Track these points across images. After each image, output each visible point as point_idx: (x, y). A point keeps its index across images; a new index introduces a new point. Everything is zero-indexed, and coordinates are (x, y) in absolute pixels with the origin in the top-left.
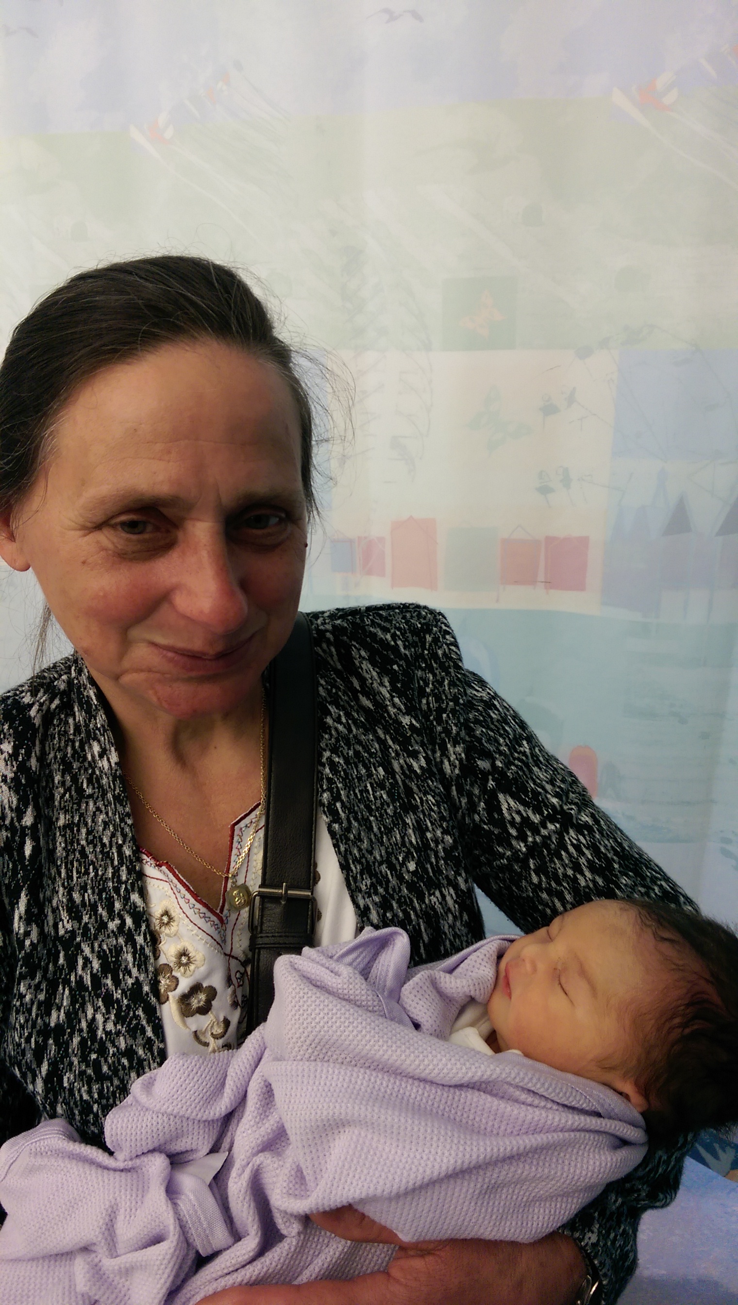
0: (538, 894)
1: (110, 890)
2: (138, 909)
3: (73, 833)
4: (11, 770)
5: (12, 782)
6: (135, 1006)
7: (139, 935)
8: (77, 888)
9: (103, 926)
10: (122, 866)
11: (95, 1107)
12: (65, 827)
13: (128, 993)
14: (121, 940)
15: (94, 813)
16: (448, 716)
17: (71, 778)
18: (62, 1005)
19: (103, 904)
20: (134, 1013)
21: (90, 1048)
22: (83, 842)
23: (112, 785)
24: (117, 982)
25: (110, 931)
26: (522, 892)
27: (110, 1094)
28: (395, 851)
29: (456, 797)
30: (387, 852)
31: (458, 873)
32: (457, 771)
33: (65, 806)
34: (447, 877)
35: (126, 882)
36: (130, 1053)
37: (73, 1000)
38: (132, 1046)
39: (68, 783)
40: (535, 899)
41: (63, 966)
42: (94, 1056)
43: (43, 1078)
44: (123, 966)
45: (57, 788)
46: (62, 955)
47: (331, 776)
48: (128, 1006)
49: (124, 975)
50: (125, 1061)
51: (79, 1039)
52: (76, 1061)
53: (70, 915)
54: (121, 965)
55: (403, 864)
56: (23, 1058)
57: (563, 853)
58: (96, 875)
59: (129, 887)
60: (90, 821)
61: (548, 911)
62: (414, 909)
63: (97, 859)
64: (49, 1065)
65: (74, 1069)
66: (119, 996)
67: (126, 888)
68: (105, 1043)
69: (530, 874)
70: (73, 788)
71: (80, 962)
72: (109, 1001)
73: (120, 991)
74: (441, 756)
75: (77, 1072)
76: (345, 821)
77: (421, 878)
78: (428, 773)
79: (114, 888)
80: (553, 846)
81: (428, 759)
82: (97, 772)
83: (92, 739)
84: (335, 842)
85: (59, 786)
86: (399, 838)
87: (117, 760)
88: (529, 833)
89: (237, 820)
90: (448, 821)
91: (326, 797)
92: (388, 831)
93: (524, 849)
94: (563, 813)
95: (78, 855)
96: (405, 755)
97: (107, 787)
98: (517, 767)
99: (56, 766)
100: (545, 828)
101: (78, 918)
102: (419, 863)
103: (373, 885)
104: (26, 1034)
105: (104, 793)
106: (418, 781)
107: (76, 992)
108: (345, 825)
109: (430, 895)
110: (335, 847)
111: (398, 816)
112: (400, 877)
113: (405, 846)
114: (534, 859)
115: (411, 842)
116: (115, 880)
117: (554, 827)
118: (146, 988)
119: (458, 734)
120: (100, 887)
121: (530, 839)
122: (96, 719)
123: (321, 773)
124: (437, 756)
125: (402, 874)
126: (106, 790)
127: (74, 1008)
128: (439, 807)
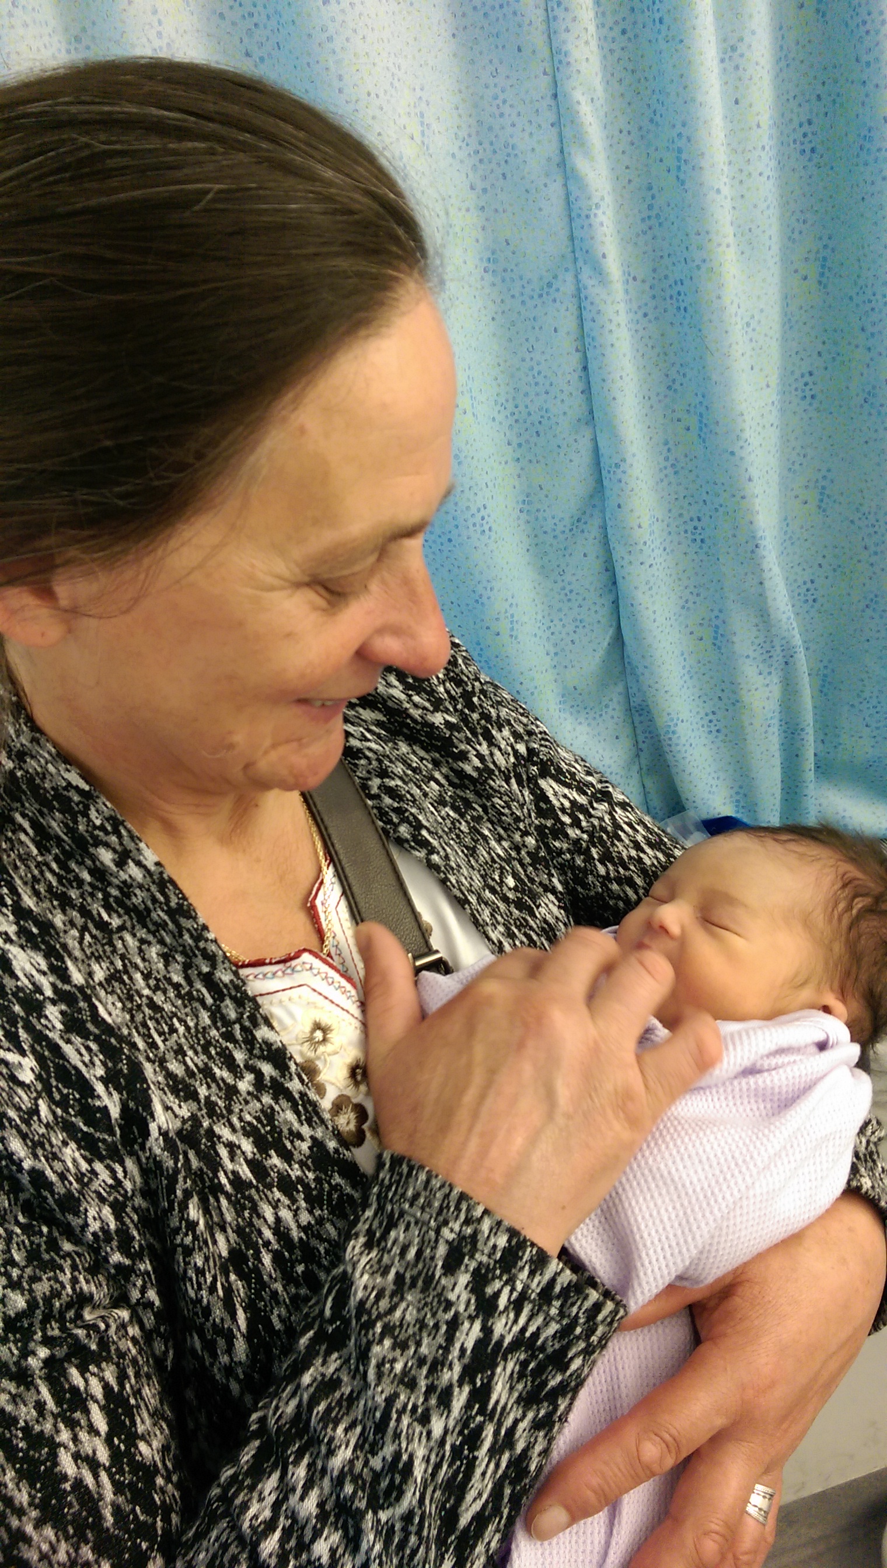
3: (125, 984)
6: (326, 1175)
18: (224, 1221)
20: (329, 1184)
21: (291, 1260)
28: (490, 871)
30: (482, 875)
31: (550, 875)
33: (92, 953)
34: (541, 883)
39: (79, 921)
41: (201, 1169)
44: (286, 1131)
45: (65, 932)
48: (317, 1180)
51: (270, 1256)
53: (177, 1096)
55: (502, 883)
68: (308, 1243)
76: (440, 849)
77: (523, 892)
78: (486, 772)
79: (222, 1035)
80: (609, 828)
81: (480, 756)
82: (114, 892)
83: (92, 846)
84: (442, 875)
85: (67, 928)
86: (486, 855)
87: (156, 859)
88: (581, 817)
89: (314, 892)
90: (523, 821)
91: (404, 830)
92: (472, 851)
93: (585, 836)
94: (600, 792)
95: (147, 1011)
96: (450, 761)
97: (149, 903)
98: (546, 746)
99: (46, 904)
100: (594, 809)
101: (191, 1095)
102: (515, 876)
103: (492, 915)
104: (209, 1280)
105: (142, 916)
106: (475, 786)
107: (236, 1196)
108: (442, 853)
109: (538, 907)
110: (444, 882)
111: (474, 831)
112: (505, 899)
113: (495, 862)
114: (595, 847)
115: (499, 856)
116: (219, 1024)
117: (603, 807)
118: (332, 1145)
119: (498, 716)
120: (202, 1042)
121: (584, 824)
122: (87, 816)
123: (376, 808)
124: (484, 749)
125: (505, 895)
126: (147, 909)
127: (244, 1219)
128: (510, 808)
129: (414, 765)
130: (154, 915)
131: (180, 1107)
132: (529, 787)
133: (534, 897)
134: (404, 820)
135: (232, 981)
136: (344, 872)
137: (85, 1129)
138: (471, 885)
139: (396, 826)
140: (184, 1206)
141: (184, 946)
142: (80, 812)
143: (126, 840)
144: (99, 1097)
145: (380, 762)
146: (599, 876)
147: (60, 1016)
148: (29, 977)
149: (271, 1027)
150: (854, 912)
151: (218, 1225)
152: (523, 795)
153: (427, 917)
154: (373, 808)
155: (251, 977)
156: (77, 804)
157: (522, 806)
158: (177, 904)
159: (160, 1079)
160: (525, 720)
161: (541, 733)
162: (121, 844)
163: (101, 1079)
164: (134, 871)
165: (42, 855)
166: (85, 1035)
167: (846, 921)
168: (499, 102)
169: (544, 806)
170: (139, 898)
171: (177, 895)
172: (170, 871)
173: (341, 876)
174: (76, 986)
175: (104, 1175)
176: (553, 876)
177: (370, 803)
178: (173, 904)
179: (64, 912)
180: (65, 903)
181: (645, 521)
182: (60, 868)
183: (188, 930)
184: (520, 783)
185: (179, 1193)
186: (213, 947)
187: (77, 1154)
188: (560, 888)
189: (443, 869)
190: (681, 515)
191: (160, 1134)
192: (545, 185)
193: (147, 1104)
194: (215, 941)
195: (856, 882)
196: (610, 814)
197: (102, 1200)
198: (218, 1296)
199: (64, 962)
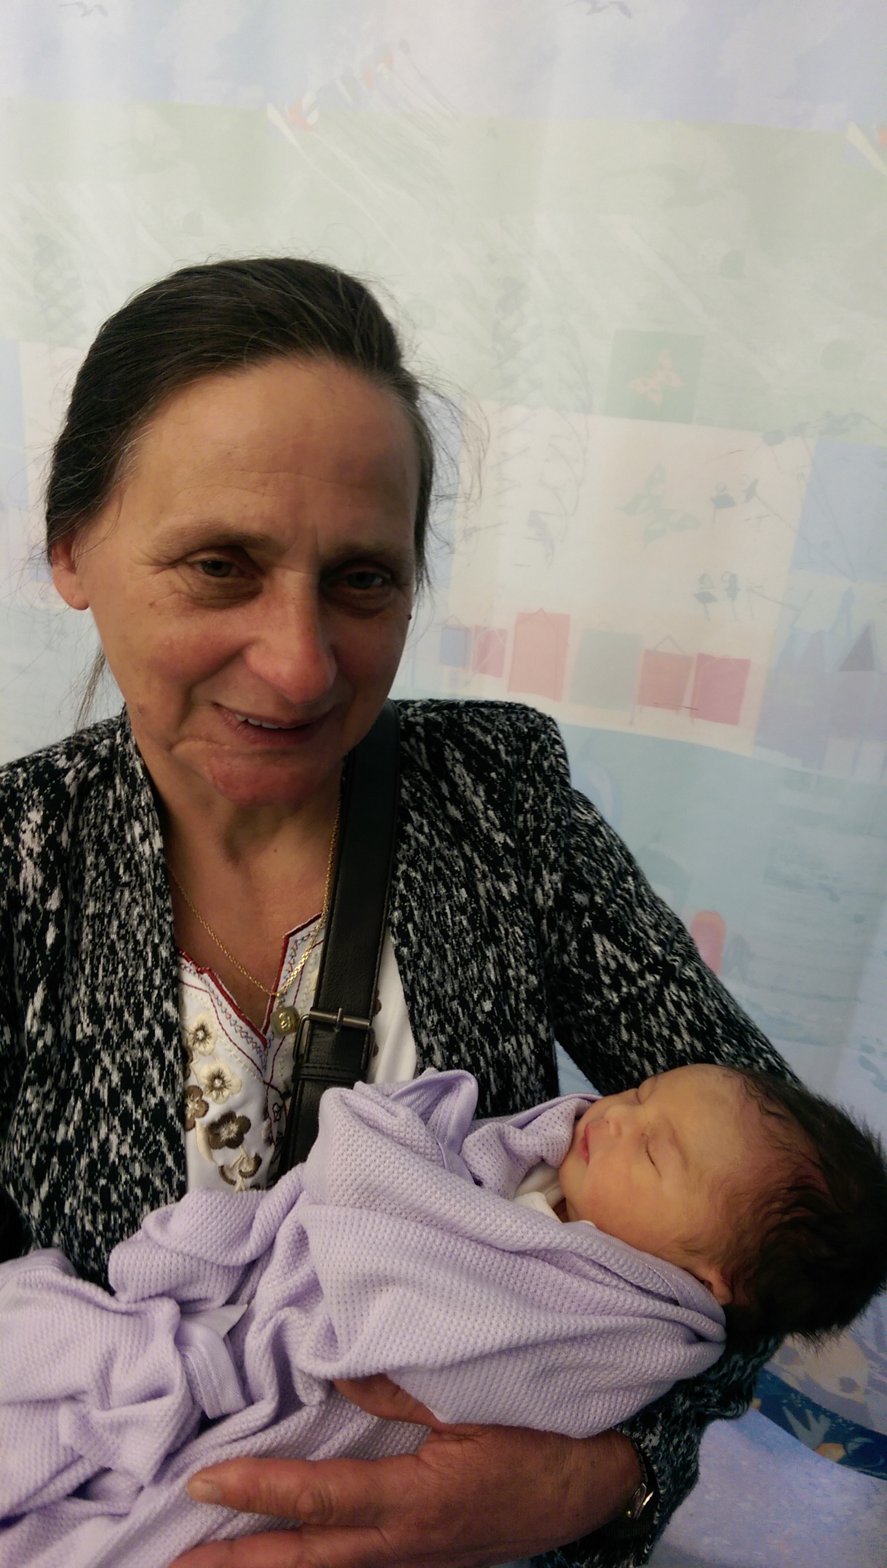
0: (626, 1053)
1: (140, 995)
2: (170, 1020)
3: (103, 924)
4: (39, 843)
5: (38, 857)
6: (156, 1130)
7: (169, 1049)
8: (102, 988)
9: (127, 1034)
10: (156, 968)
11: (98, 1240)
12: (94, 916)
13: (150, 1114)
14: (147, 1054)
15: (129, 905)
16: (547, 838)
17: (106, 861)
19: (131, 1009)
20: (155, 1137)
21: (100, 1172)
22: (114, 937)
23: (152, 873)
24: (138, 1100)
25: (135, 1041)
26: (608, 1049)
27: (117, 1227)
28: (470, 986)
29: (546, 933)
30: (460, 986)
31: (539, 1020)
32: (550, 903)
33: (96, 893)
34: (526, 1022)
35: (159, 988)
36: (145, 1182)
37: (86, 1115)
38: (148, 1175)
39: (102, 867)
40: (623, 1059)
42: (103, 1182)
43: (40, 1200)
44: (147, 1083)
45: (88, 870)
46: (77, 1062)
47: (404, 892)
48: (148, 1129)
49: (147, 1093)
50: (138, 1191)
51: (88, 1160)
52: (81, 1185)
53: (91, 1018)
54: (144, 1081)
55: (477, 1003)
56: (21, 1175)
57: (660, 1009)
58: (126, 975)
59: (162, 993)
60: (123, 913)
61: (636, 1074)
62: (484, 1055)
63: (127, 957)
64: (50, 1187)
65: (78, 1194)
66: (139, 1117)
67: (159, 995)
68: (117, 1168)
69: (620, 1030)
70: (107, 873)
71: (98, 1072)
72: (126, 1120)
73: (140, 1111)
74: (534, 883)
75: (82, 1198)
76: (416, 946)
77: (496, 1021)
78: (519, 901)
83: (133, 818)
84: (402, 968)
86: (476, 972)
87: (161, 846)
88: (624, 982)
89: (293, 930)
90: (535, 959)
91: (396, 915)
92: (464, 963)
94: (665, 963)
97: (147, 876)
98: (618, 905)
99: (90, 845)
100: (643, 978)
101: (100, 1022)
102: (498, 1003)
103: (440, 1022)
107: (89, 1106)
108: (416, 950)
109: (505, 1041)
111: (478, 947)
112: (472, 1017)
113: (482, 983)
114: (626, 1012)
117: (653, 979)
119: (556, 860)
120: (129, 990)
121: (624, 989)
125: (474, 1014)
127: (85, 1124)
128: (526, 942)
129: (457, 868)
133: (508, 1031)
134: (402, 908)
138: (432, 989)
139: (392, 909)
145: (417, 852)
146: (620, 1040)
155: (183, 967)
164: (146, 848)
169: (588, 958)
170: (144, 869)
171: (161, 878)
176: (542, 1022)
178: (157, 883)
179: (97, 856)
183: (158, 907)
188: (543, 1034)
189: (406, 962)
196: (660, 987)
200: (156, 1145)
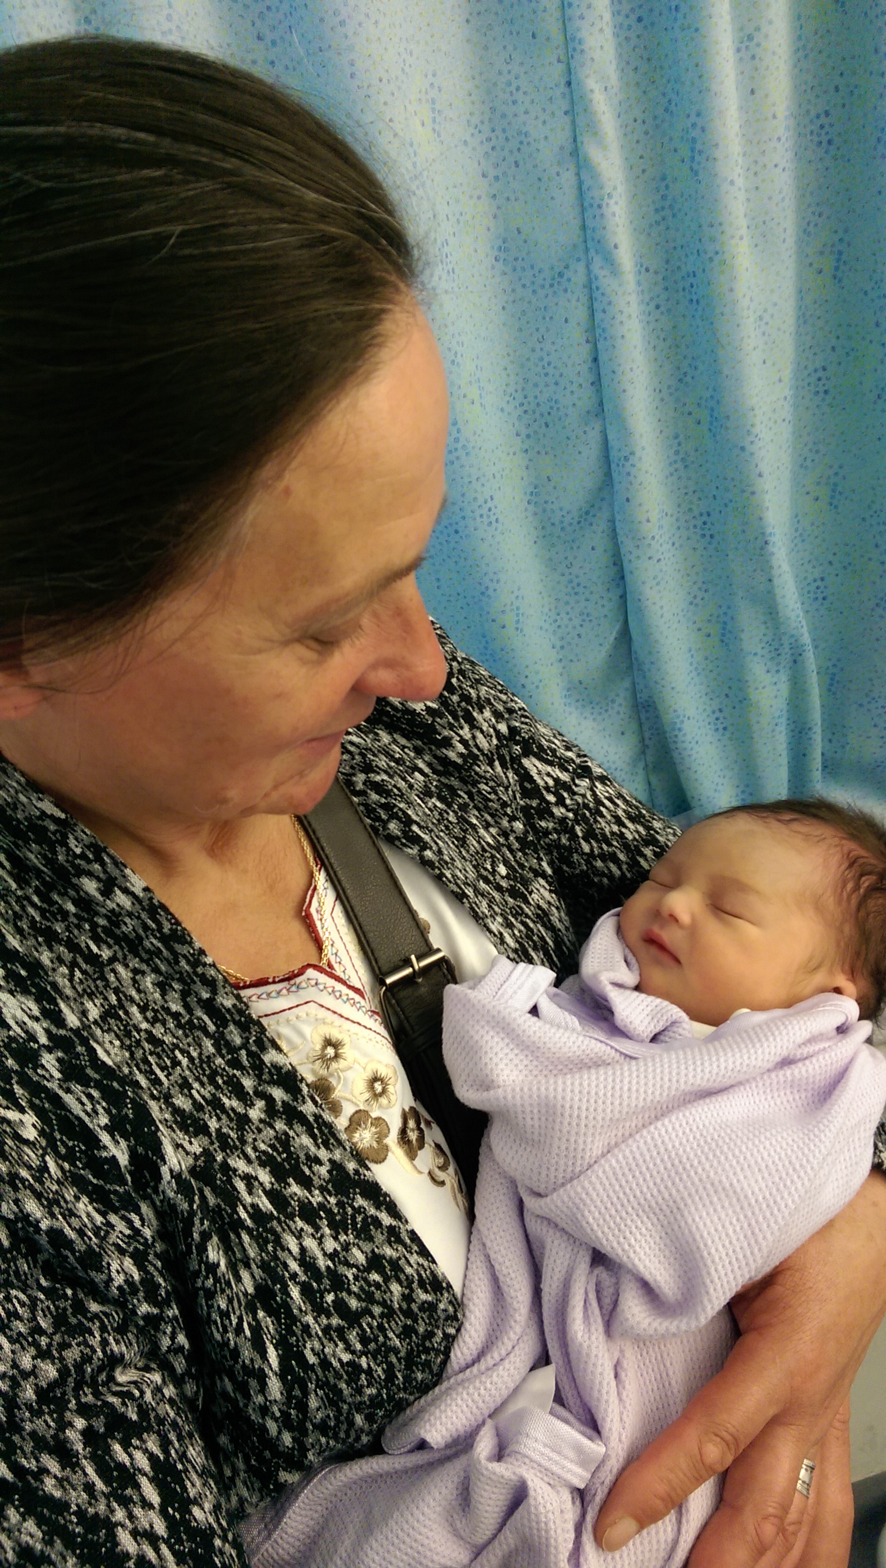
1: (224, 1069)
2: (283, 1071)
3: (121, 1020)
6: (348, 1197)
8: (175, 1091)
9: (243, 1121)
10: (226, 1026)
13: (330, 1186)
14: (280, 1125)
15: (134, 980)
18: (247, 1257)
19: (226, 1091)
20: (353, 1208)
21: (320, 1291)
22: (144, 1026)
24: (306, 1183)
25: (256, 1122)
28: (479, 861)
30: (473, 866)
31: (540, 859)
33: (84, 990)
34: (531, 868)
35: (245, 1045)
36: (375, 1262)
37: (261, 1243)
38: (373, 1251)
39: (68, 956)
41: (219, 1206)
42: (330, 1298)
44: (303, 1157)
45: (54, 970)
48: (339, 1204)
49: (310, 1168)
50: (375, 1277)
51: (298, 1288)
52: (309, 1319)
53: (187, 1132)
54: (298, 1157)
55: (494, 872)
58: (191, 1059)
59: (254, 1048)
60: (134, 993)
63: (177, 1038)
65: (313, 1333)
66: (320, 1199)
67: (250, 1054)
68: (336, 1271)
70: (80, 960)
71: (240, 1186)
72: (309, 1213)
73: (317, 1192)
75: (320, 1333)
76: (433, 844)
77: (515, 879)
78: (470, 758)
79: (228, 1063)
80: (591, 805)
81: (463, 742)
82: (102, 922)
83: (74, 876)
84: (437, 871)
85: (55, 966)
86: (476, 845)
87: (144, 884)
88: (565, 795)
89: (308, 900)
90: (510, 806)
91: (393, 827)
92: (462, 842)
93: (571, 815)
94: (579, 766)
95: (147, 1046)
96: (433, 748)
97: (141, 932)
98: (526, 724)
99: (31, 942)
100: (576, 785)
101: (202, 1129)
102: (506, 863)
103: (490, 906)
104: (235, 1321)
105: (133, 945)
106: (460, 773)
107: (257, 1230)
108: (435, 848)
109: (530, 893)
110: (439, 879)
111: (463, 820)
112: (499, 888)
113: (486, 851)
114: (579, 825)
115: (488, 844)
116: (224, 1052)
117: (585, 783)
118: (351, 1166)
119: (479, 697)
120: (207, 1073)
121: (568, 802)
122: (66, 845)
123: (362, 804)
124: (466, 732)
125: (498, 884)
126: (140, 939)
127: (268, 1253)
128: (496, 794)
129: (397, 756)
130: (147, 944)
131: (191, 1143)
132: (513, 768)
133: (525, 883)
134: (393, 816)
135: (234, 1006)
136: (336, 876)
137: (95, 1181)
138: (466, 878)
139: (385, 823)
140: (202, 1249)
141: (181, 973)
142: (57, 841)
143: (110, 867)
144: (105, 1148)
145: (363, 756)
146: (584, 854)
147: (57, 1064)
148: (22, 1025)
149: (279, 1049)
150: (862, 891)
151: (241, 1261)
152: (507, 777)
153: (423, 914)
154: (359, 804)
155: (254, 998)
156: (54, 833)
157: (507, 788)
158: (171, 930)
159: (167, 1116)
160: (504, 697)
161: (520, 709)
162: (105, 871)
163: (106, 1128)
164: (122, 899)
165: (22, 888)
166: (85, 1082)
167: (854, 902)
168: (513, 88)
169: (528, 786)
170: (129, 926)
171: (169, 921)
172: (161, 896)
173: (334, 880)
174: (71, 1029)
175: (121, 1226)
176: (542, 860)
177: (355, 799)
178: (166, 930)
179: (51, 949)
180: (51, 938)
181: (654, 516)
182: (42, 901)
183: (184, 956)
184: (503, 765)
185: (196, 1236)
186: (213, 972)
187: (90, 1208)
188: (549, 871)
189: (437, 864)
190: (690, 510)
191: (172, 1177)
192: (558, 174)
193: (156, 1147)
194: (214, 965)
195: (861, 861)
196: (592, 790)
197: (122, 1252)
198: (246, 1338)
199: (57, 1005)
200: (360, 1213)
